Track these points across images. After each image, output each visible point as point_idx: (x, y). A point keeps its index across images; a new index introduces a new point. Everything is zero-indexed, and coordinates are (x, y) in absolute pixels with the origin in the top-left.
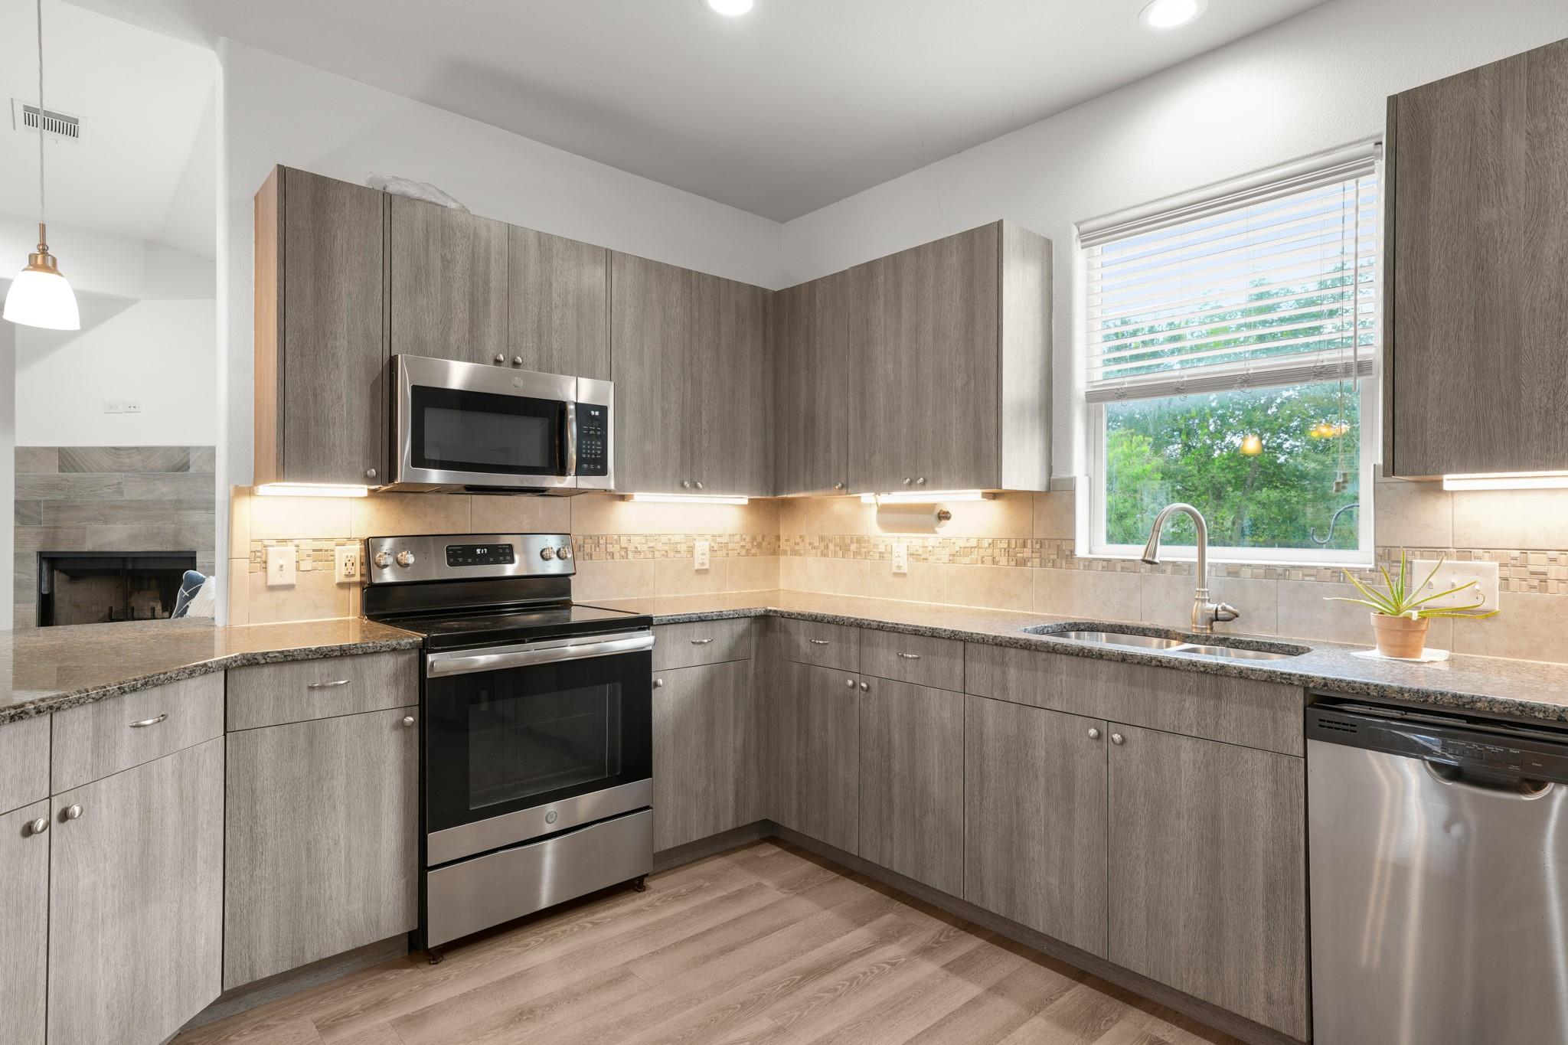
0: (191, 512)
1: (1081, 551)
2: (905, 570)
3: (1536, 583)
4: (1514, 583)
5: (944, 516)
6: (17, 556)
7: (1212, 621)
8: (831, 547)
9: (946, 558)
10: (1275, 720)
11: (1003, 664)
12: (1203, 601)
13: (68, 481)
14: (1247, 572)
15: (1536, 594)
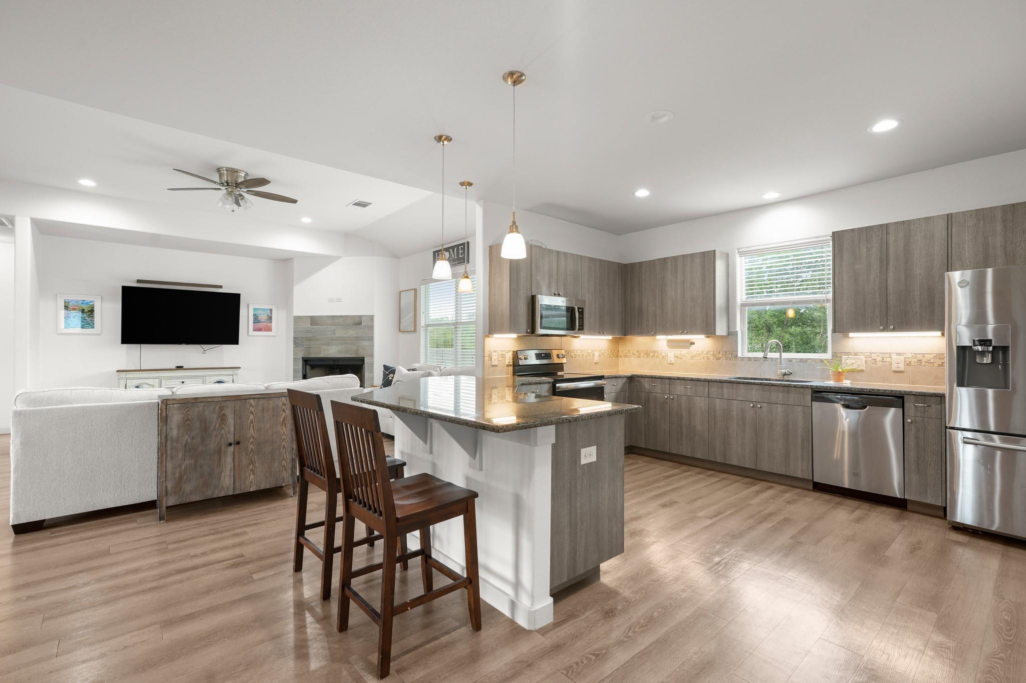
0: (362, 341)
1: (740, 355)
2: (673, 362)
3: (874, 362)
4: (869, 362)
5: (693, 343)
6: (294, 359)
7: (784, 375)
8: (642, 354)
9: (690, 358)
10: (804, 398)
11: (722, 388)
12: (781, 369)
13: (314, 329)
14: (794, 361)
15: (874, 365)
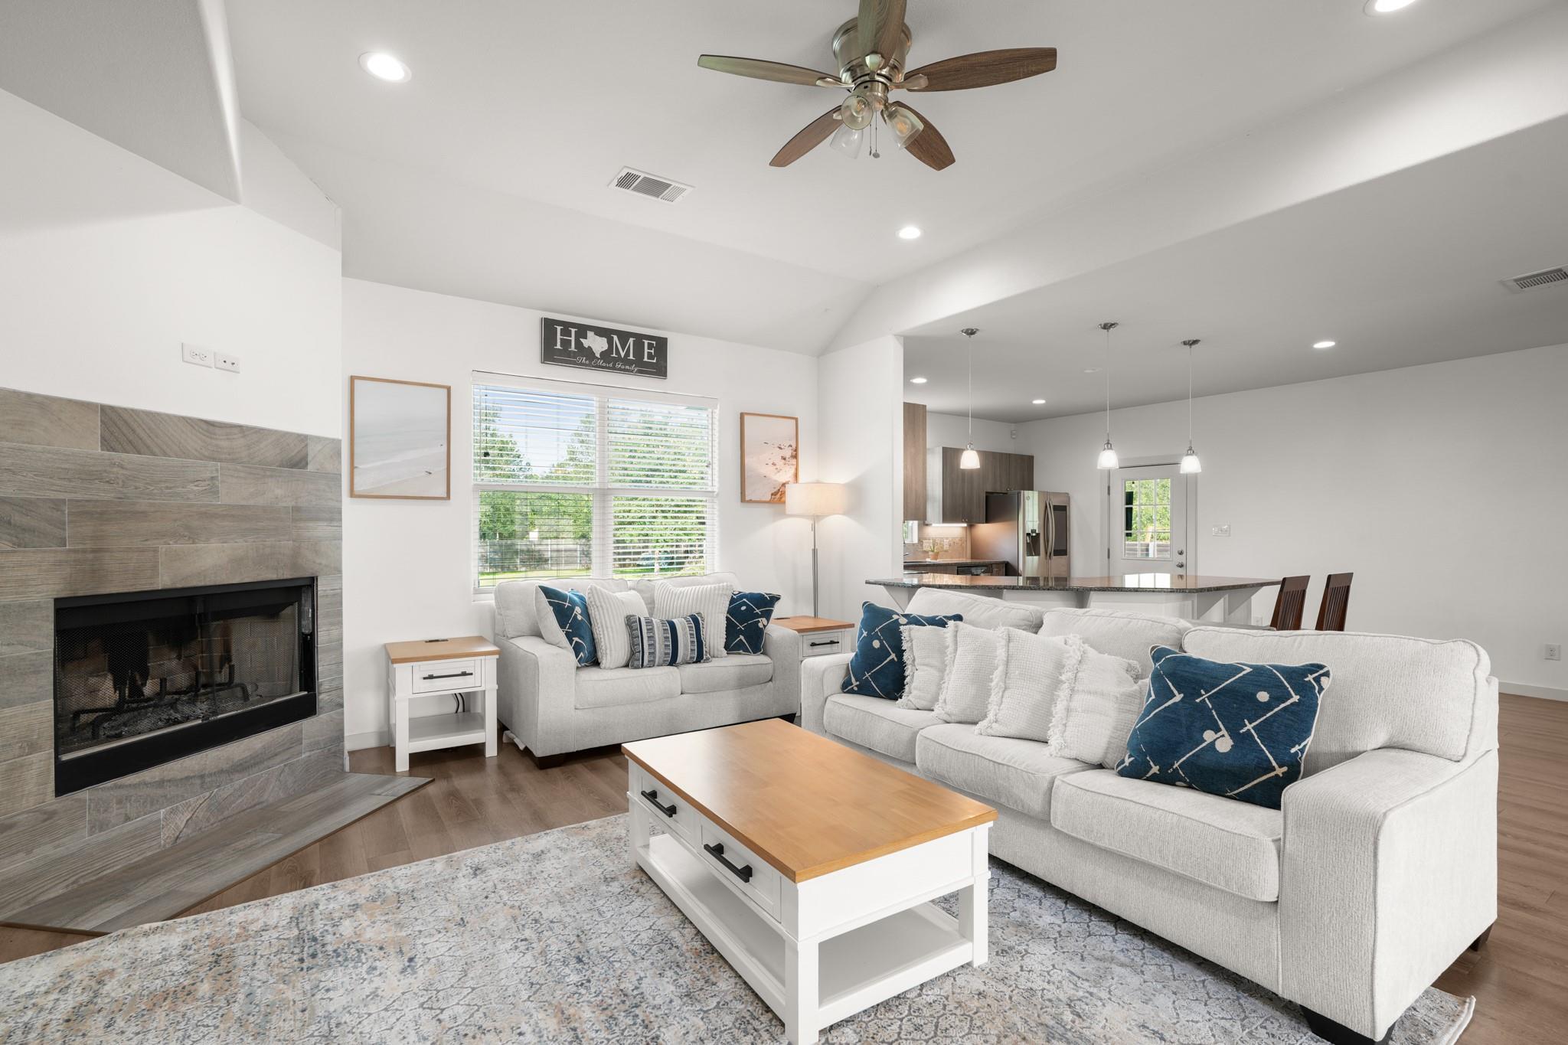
0: (311, 524)
13: (122, 468)
